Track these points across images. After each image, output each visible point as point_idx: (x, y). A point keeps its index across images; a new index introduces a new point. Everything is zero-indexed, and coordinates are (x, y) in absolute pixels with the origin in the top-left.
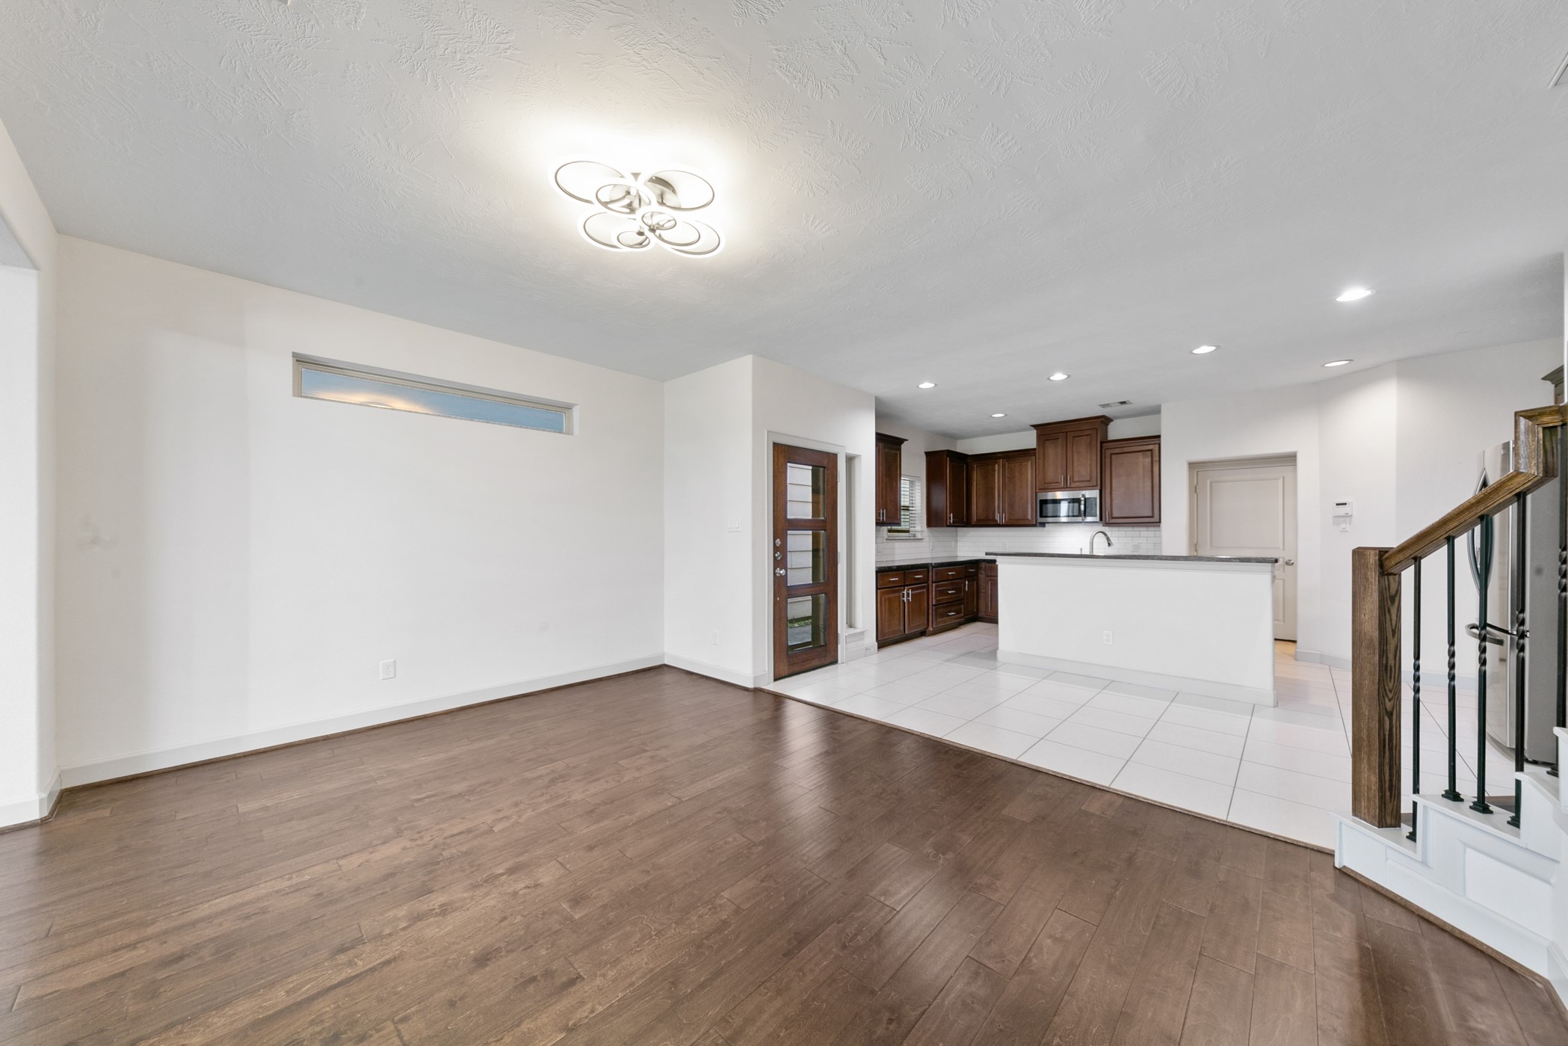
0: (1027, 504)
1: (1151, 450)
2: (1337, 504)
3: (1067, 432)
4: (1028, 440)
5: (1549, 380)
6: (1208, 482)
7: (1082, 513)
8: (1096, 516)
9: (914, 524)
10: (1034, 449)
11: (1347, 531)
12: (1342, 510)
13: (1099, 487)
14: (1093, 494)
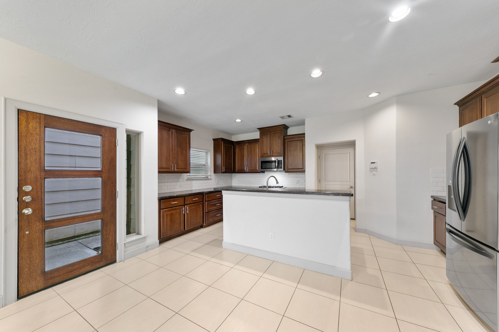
0: (257, 163)
1: (302, 140)
2: (371, 163)
3: (271, 132)
4: (256, 135)
5: (457, 105)
6: (324, 154)
7: (277, 167)
8: (282, 168)
9: (207, 172)
10: (259, 139)
11: (375, 175)
12: (373, 166)
13: (283, 156)
14: (281, 158)
